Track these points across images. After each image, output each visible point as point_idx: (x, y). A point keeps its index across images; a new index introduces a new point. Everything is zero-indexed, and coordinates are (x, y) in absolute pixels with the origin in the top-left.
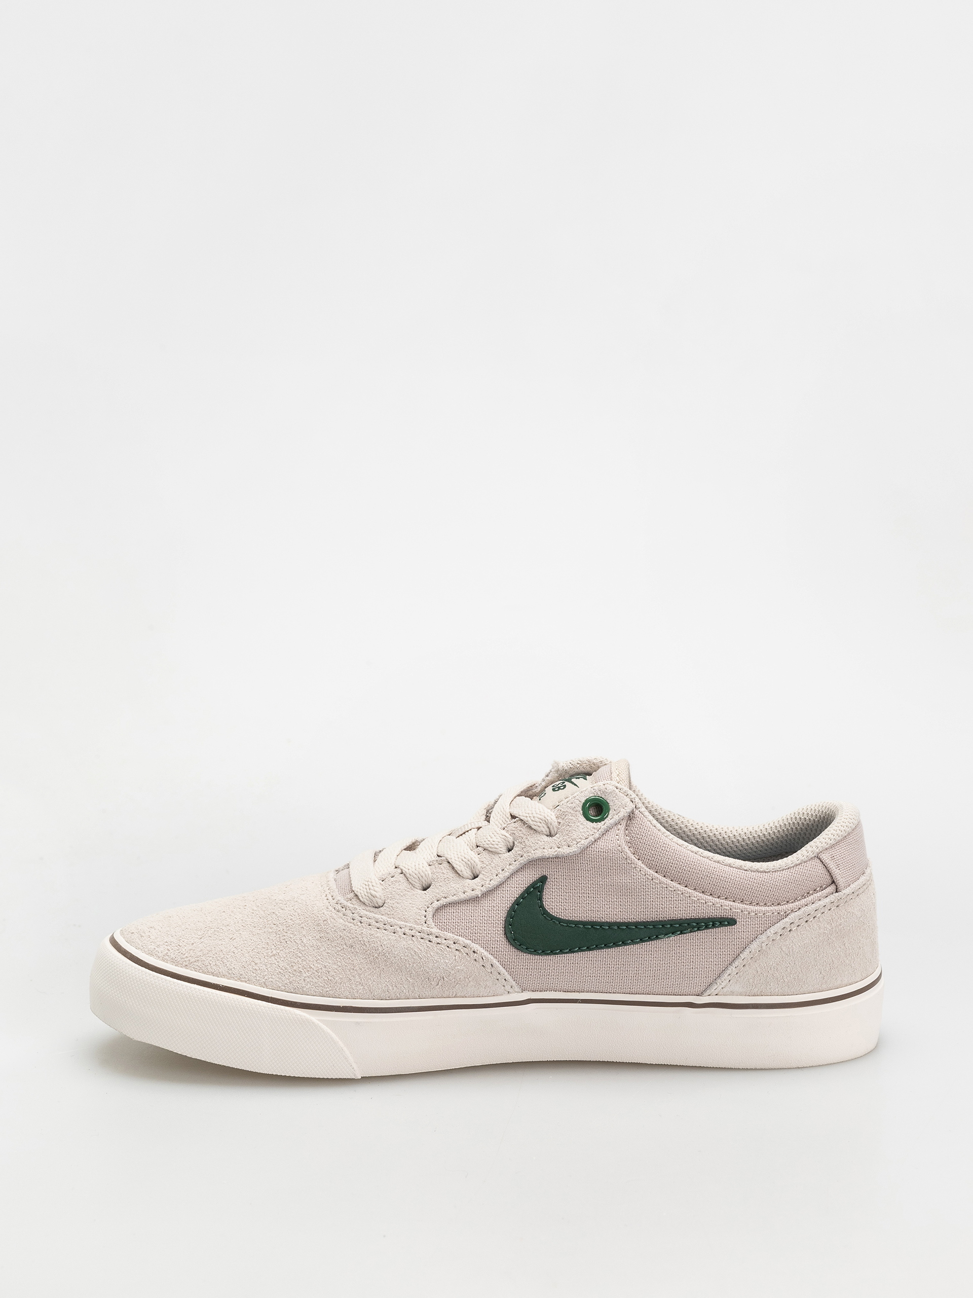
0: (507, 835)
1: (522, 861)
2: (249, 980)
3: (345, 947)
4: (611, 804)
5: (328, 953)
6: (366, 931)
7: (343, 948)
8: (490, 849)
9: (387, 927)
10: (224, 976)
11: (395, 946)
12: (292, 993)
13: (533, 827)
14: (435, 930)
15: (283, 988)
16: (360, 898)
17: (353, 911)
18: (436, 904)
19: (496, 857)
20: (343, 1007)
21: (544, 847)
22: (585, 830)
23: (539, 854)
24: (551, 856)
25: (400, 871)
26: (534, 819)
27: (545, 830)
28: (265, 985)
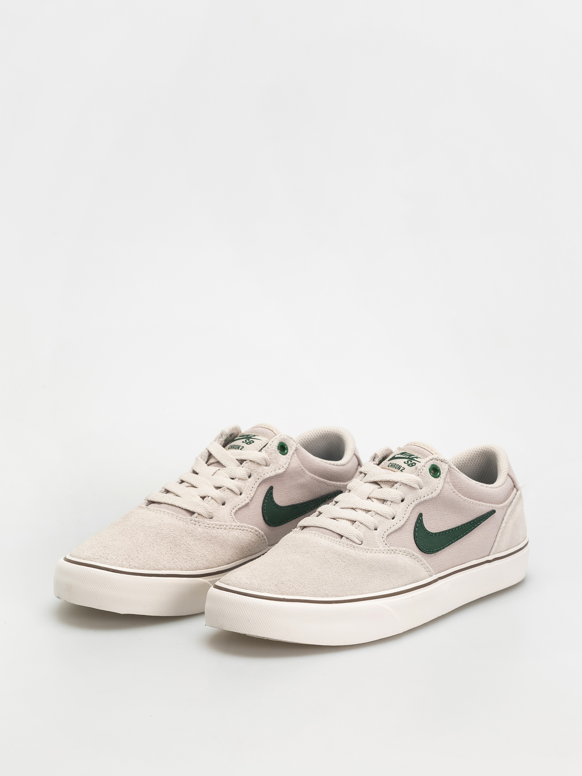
0: (247, 469)
1: (260, 481)
2: (174, 569)
3: (208, 541)
4: (288, 444)
5: (202, 546)
6: (214, 531)
7: (207, 542)
8: (242, 478)
9: (221, 527)
10: (162, 569)
11: (229, 536)
12: (194, 570)
13: (260, 463)
14: (239, 524)
15: (190, 569)
16: (204, 515)
17: (204, 523)
18: (234, 511)
19: (246, 481)
20: (216, 572)
21: (269, 472)
22: (283, 459)
23: (267, 476)
24: (274, 476)
25: (211, 498)
26: (259, 459)
27: (264, 463)
28: (182, 569)
